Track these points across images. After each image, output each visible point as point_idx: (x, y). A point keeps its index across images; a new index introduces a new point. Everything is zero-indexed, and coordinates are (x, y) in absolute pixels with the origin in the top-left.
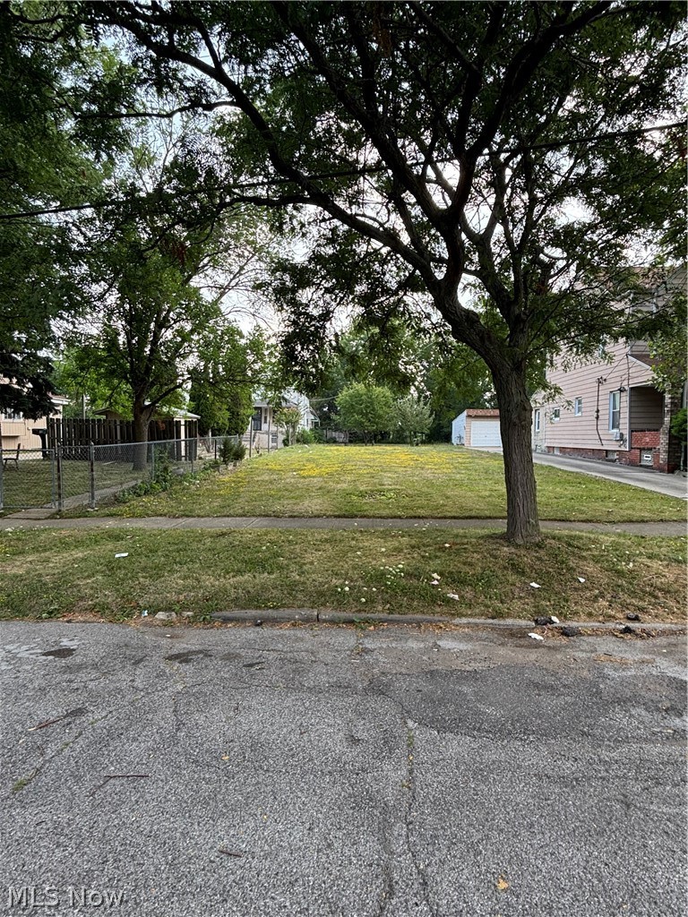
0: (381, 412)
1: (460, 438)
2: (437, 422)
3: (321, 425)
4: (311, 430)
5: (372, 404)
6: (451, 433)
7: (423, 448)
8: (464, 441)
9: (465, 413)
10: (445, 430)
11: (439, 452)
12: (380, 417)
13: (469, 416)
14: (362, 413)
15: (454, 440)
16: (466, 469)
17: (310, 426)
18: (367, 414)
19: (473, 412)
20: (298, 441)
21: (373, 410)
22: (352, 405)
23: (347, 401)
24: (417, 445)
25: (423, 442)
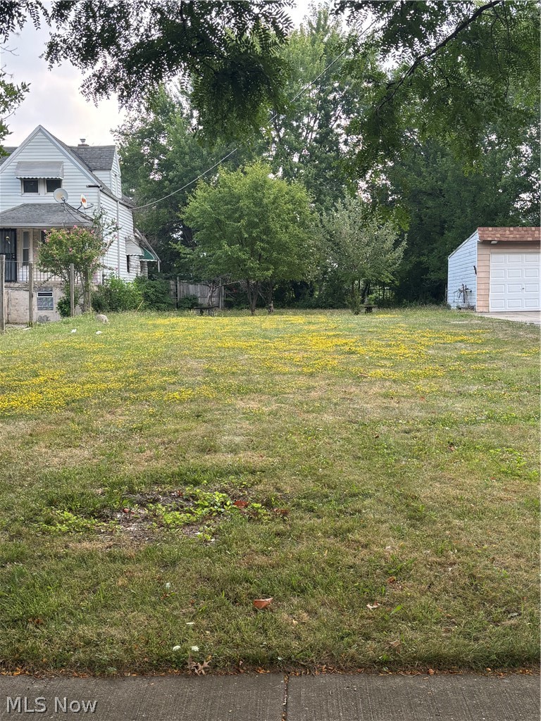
0: (284, 237)
1: (465, 292)
2: (414, 259)
3: (164, 270)
4: (139, 281)
5: (263, 217)
6: (443, 284)
7: (382, 318)
8: (475, 300)
9: (476, 237)
10: (433, 276)
11: (412, 329)
12: (282, 248)
13: (485, 243)
14: (242, 241)
15: (453, 297)
16: (483, 378)
17: (136, 272)
18: (250, 243)
19: (494, 234)
20: (98, 306)
21: (267, 231)
22: (218, 221)
23: (204, 212)
24: (369, 310)
25: (383, 304)
